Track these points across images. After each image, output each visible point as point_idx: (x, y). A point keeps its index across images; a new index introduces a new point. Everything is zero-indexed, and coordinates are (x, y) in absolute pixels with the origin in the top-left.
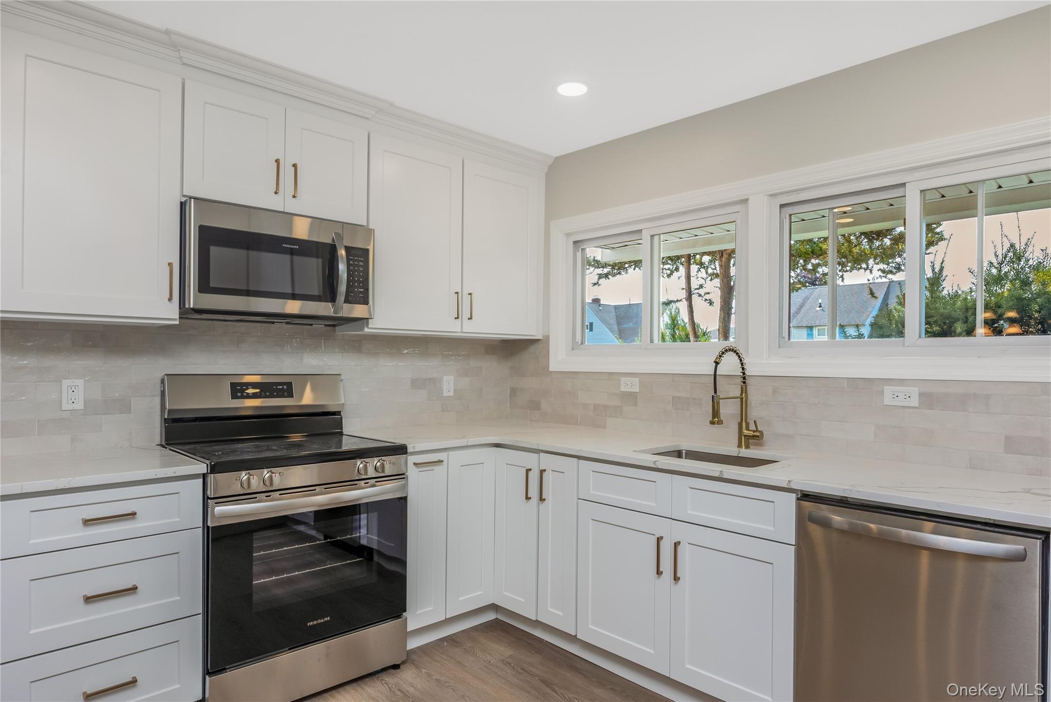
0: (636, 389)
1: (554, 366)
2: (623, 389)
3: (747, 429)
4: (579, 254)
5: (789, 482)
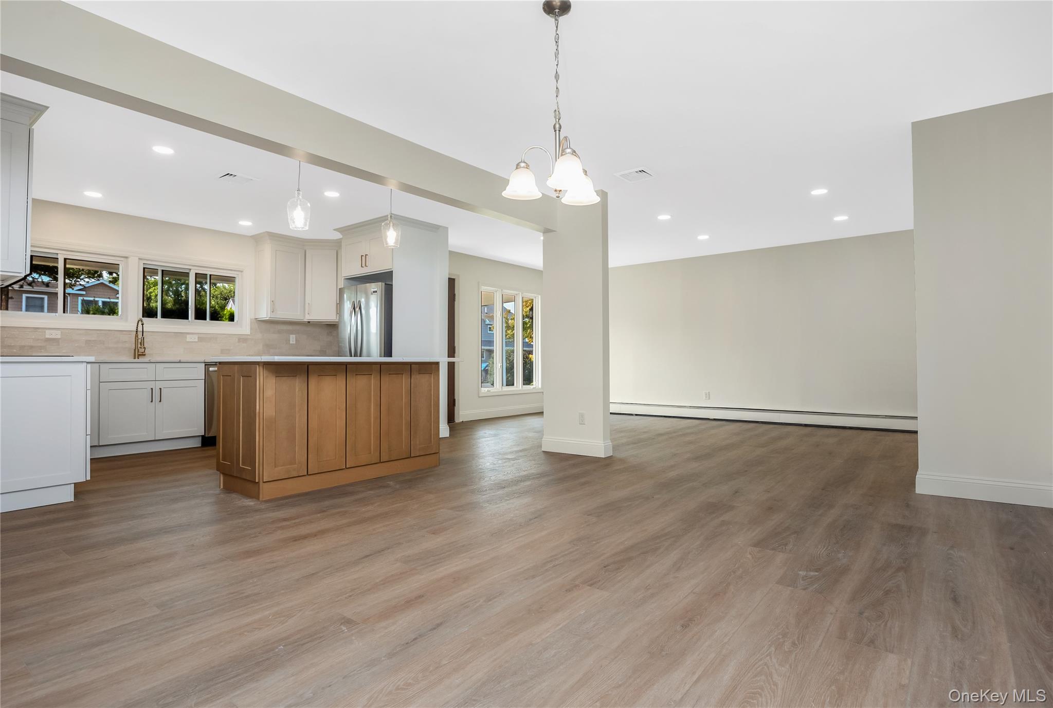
0: (59, 336)
2: (48, 336)
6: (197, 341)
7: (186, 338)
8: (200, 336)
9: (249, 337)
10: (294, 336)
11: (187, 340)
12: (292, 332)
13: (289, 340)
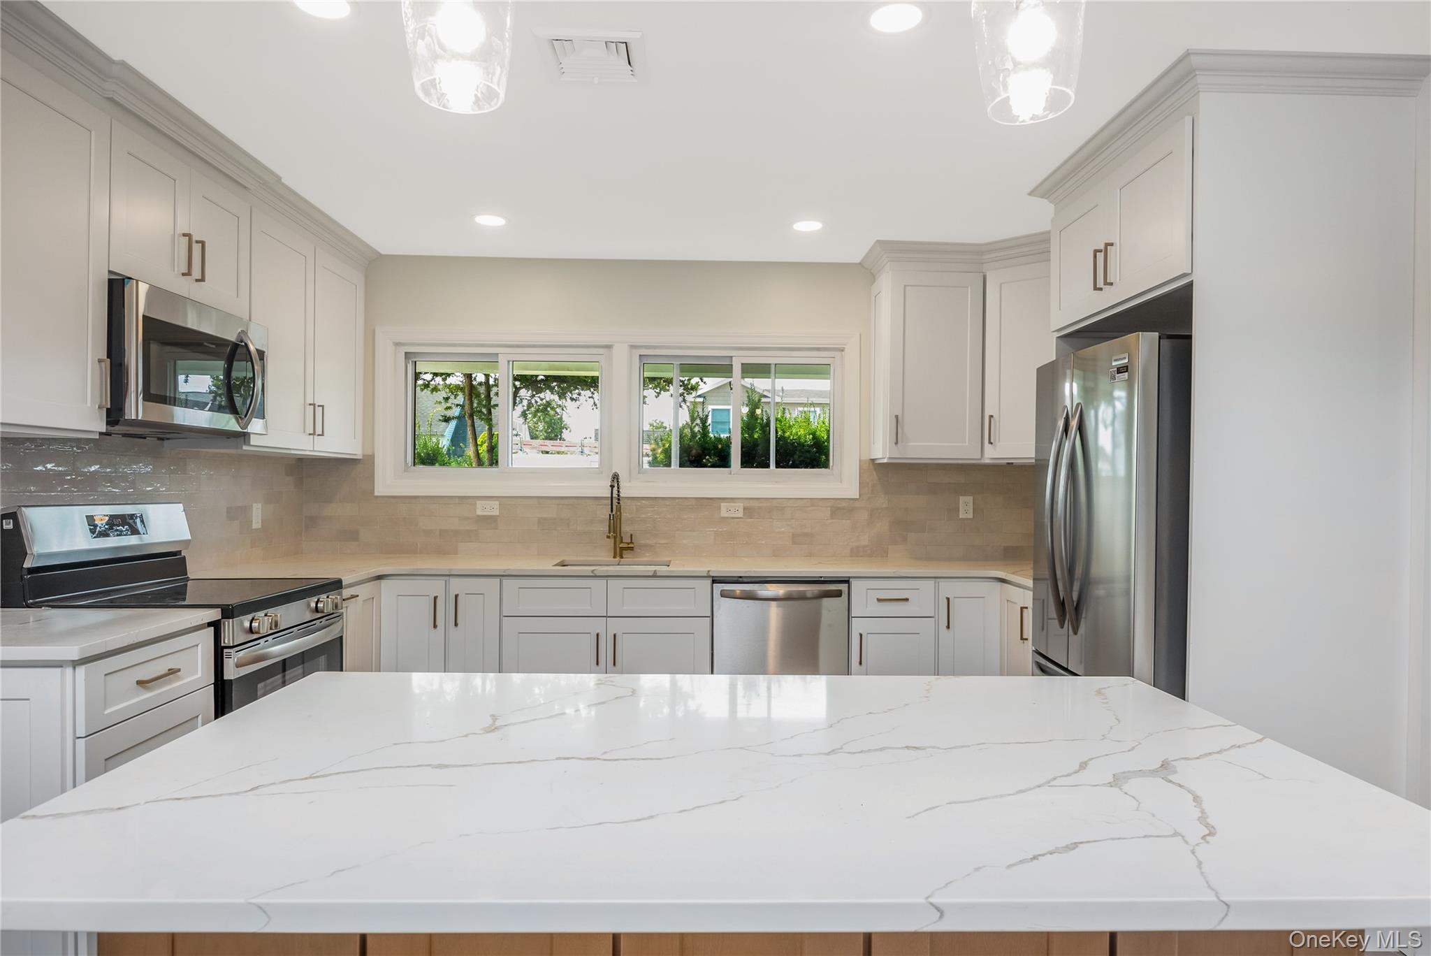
0: (496, 512)
1: (380, 490)
2: (479, 512)
3: (622, 542)
4: (410, 367)
5: (709, 571)
6: (741, 516)
7: (719, 508)
8: (748, 504)
9: (857, 504)
10: (970, 499)
11: (722, 515)
12: (962, 490)
13: (958, 510)
